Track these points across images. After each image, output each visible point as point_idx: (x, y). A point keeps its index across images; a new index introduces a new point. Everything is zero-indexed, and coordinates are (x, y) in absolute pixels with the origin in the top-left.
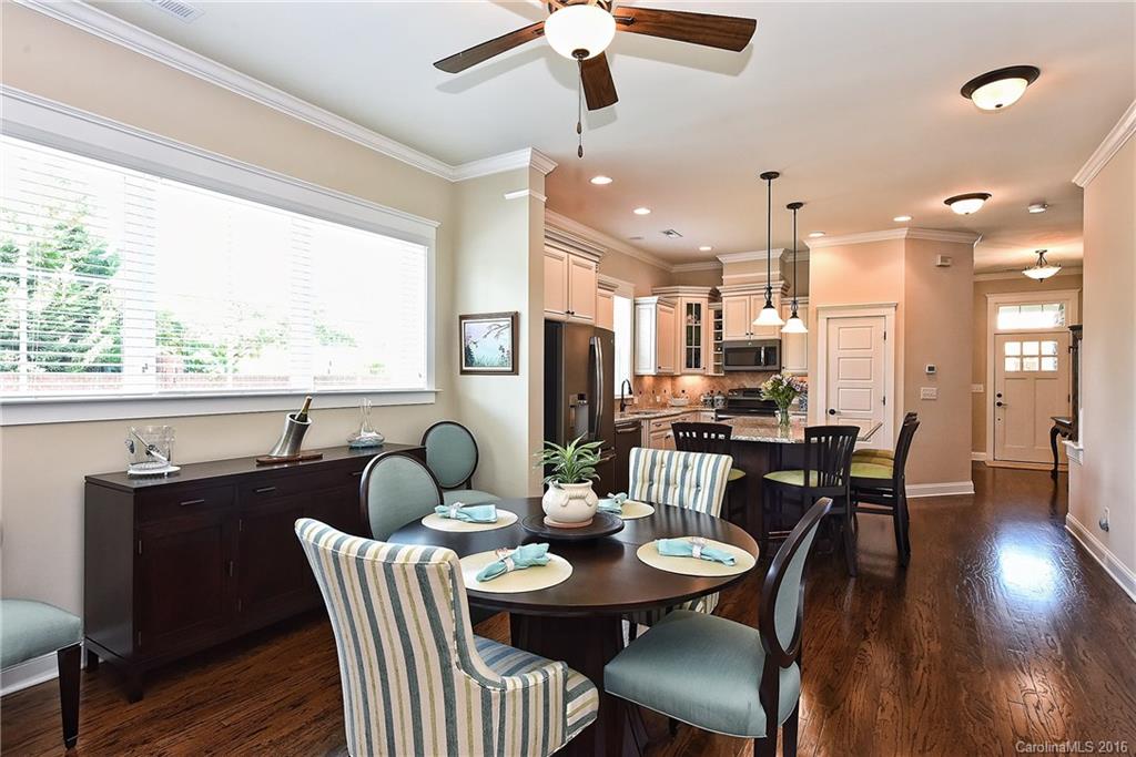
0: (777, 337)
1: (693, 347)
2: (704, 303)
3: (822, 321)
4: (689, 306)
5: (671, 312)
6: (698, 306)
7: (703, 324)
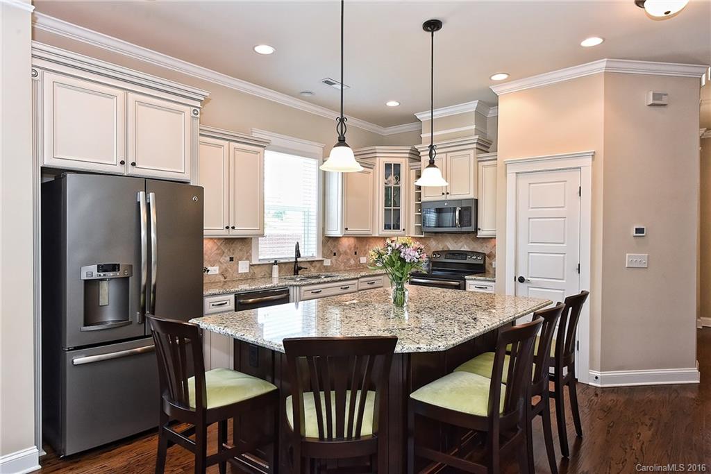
0: (472, 196)
1: (392, 208)
2: (404, 163)
3: (511, 177)
4: (388, 166)
5: (369, 173)
6: (397, 166)
7: (402, 184)
